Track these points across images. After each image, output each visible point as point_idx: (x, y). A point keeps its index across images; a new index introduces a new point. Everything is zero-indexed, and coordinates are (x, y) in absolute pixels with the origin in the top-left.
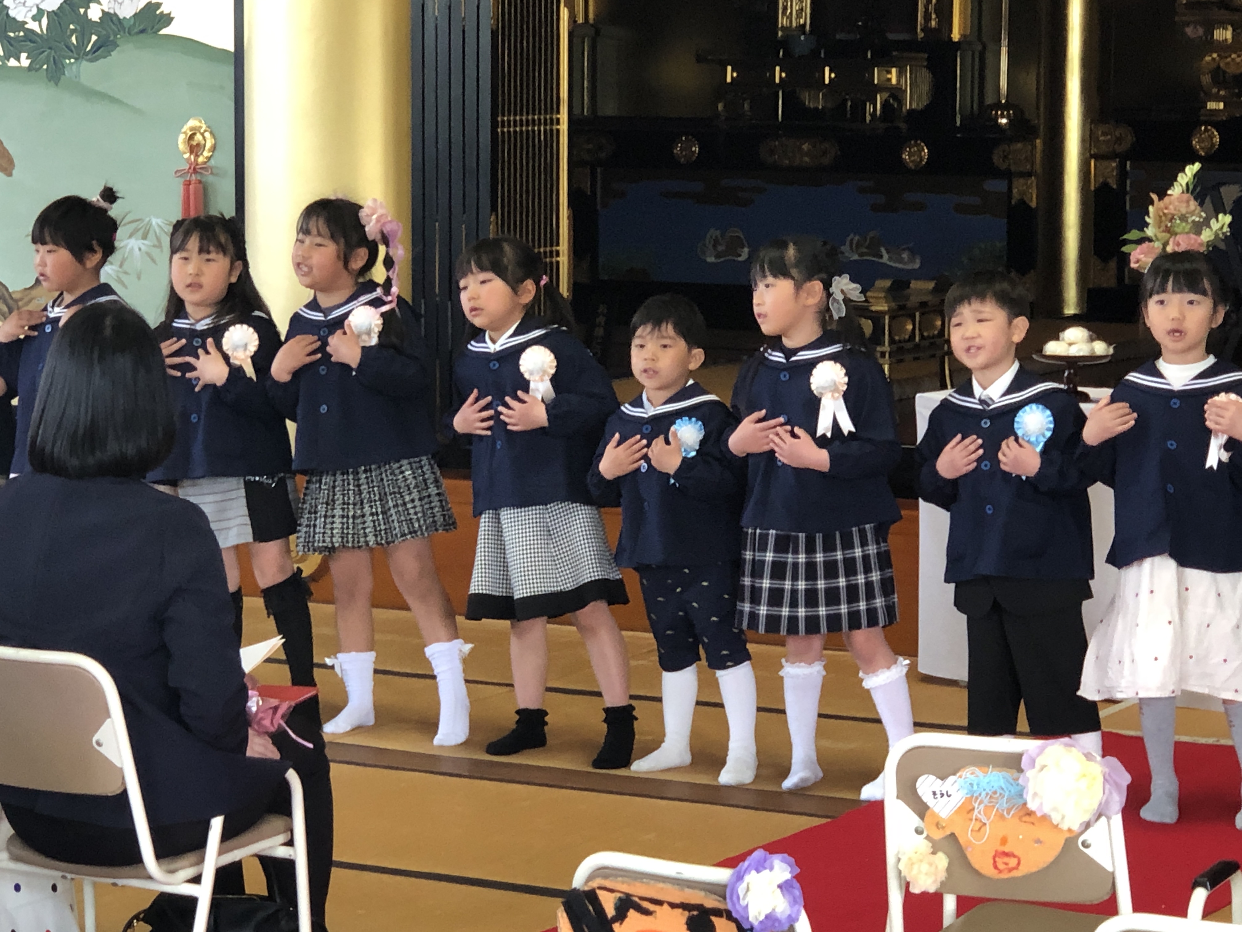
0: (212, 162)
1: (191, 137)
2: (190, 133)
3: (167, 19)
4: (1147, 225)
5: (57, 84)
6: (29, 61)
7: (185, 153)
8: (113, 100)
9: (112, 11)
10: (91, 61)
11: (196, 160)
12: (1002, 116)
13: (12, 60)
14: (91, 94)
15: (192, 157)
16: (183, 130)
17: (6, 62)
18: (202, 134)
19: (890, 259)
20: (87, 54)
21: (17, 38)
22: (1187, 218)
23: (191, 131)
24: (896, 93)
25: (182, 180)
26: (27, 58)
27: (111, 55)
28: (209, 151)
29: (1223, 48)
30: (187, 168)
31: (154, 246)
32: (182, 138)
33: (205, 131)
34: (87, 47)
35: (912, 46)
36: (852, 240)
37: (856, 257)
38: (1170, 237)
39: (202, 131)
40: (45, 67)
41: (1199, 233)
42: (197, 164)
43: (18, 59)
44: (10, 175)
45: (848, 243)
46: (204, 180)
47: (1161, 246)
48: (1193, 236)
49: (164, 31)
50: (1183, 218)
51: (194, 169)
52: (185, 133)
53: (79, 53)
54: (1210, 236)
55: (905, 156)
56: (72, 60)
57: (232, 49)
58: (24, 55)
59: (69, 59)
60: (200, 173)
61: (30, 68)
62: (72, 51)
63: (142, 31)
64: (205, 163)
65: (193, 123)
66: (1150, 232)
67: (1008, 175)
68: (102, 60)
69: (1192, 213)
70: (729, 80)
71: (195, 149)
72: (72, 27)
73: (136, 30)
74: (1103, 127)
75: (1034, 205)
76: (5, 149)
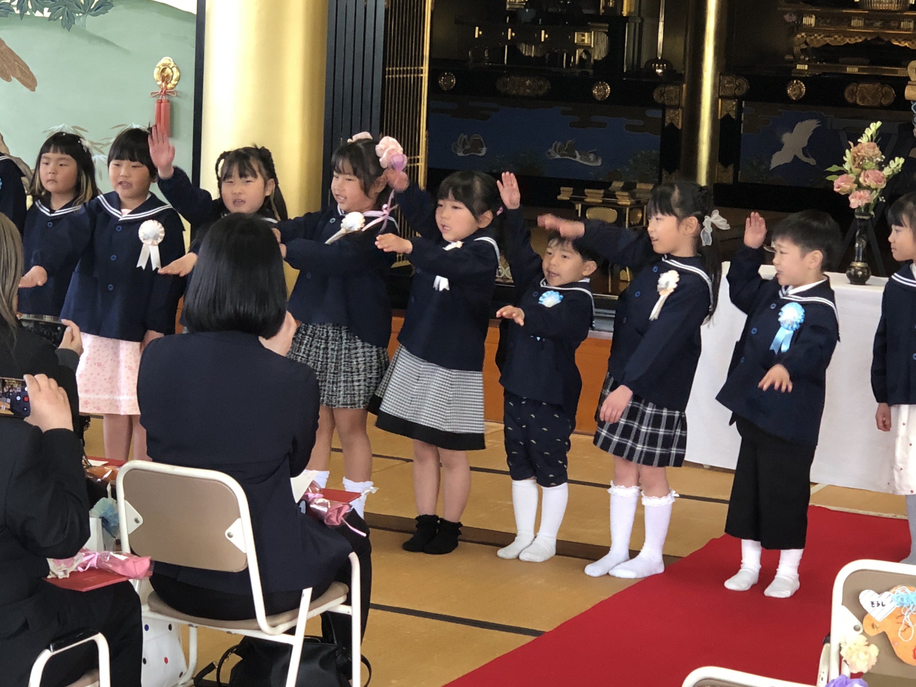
0: (177, 88)
1: (163, 70)
2: (162, 68)
4: (845, 162)
5: (69, 30)
6: (50, 13)
7: (158, 81)
8: (107, 42)
10: (93, 15)
11: (166, 87)
12: (659, 68)
13: (38, 12)
14: (93, 38)
15: (163, 84)
16: (157, 66)
17: (33, 13)
18: (171, 69)
19: (580, 159)
20: (90, 10)
22: (873, 159)
23: (163, 66)
24: (587, 50)
25: (155, 99)
26: (48, 11)
27: (108, 12)
28: (175, 80)
29: (809, 30)
30: (160, 91)
32: (156, 71)
33: (173, 67)
34: (91, 6)
35: (597, 18)
36: (556, 146)
37: (558, 157)
38: (861, 172)
39: (171, 66)
40: (61, 18)
41: (881, 169)
42: (167, 89)
43: (42, 12)
44: (34, 90)
45: (553, 148)
46: (171, 100)
47: (855, 177)
48: (878, 171)
50: (871, 159)
51: (165, 92)
52: (159, 67)
53: (86, 10)
54: (889, 172)
55: (595, 92)
56: (81, 14)
57: (194, 11)
58: (46, 9)
59: (79, 14)
60: (168, 95)
61: (50, 19)
62: (80, 8)
64: (172, 88)
65: (165, 60)
66: (846, 167)
67: (663, 107)
68: (102, 15)
69: (876, 156)
70: (476, 36)
74: (728, 78)
75: (680, 127)
76: (30, 72)
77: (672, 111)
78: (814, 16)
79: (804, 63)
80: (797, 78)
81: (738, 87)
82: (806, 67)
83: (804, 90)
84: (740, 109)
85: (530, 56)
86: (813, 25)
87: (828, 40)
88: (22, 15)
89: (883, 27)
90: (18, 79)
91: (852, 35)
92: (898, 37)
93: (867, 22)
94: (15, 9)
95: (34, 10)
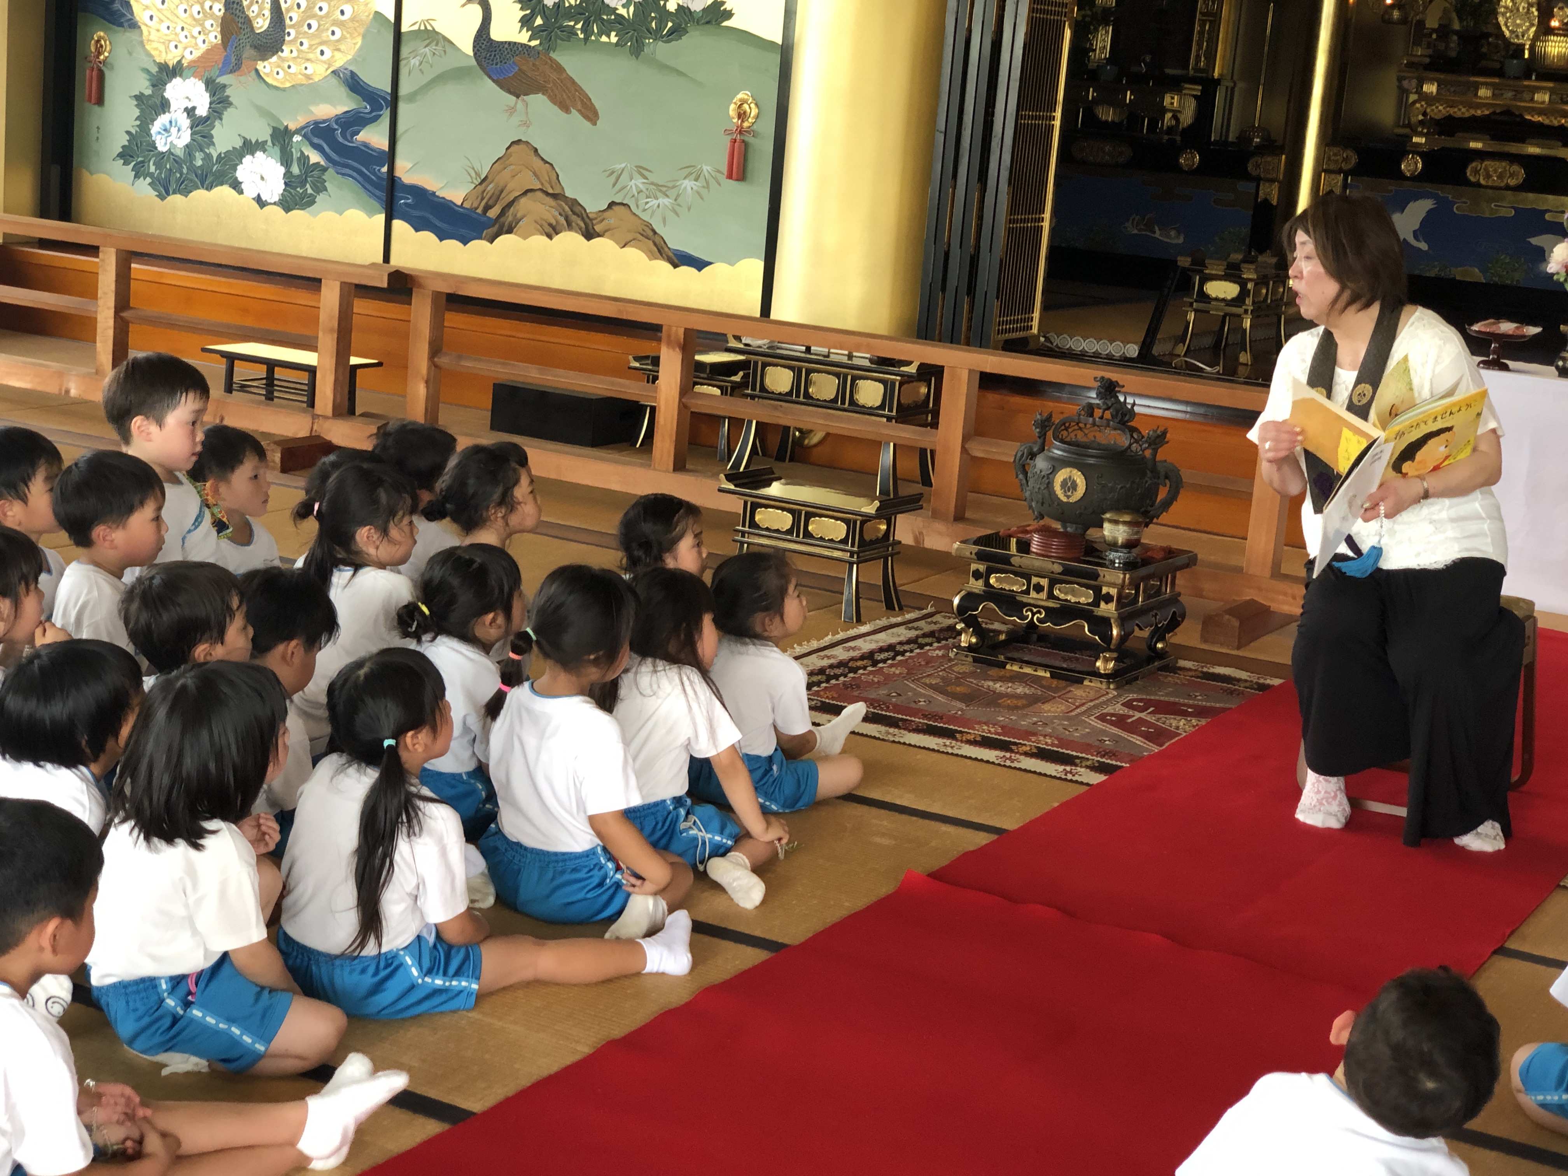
0: (755, 127)
1: (740, 106)
2: (740, 103)
3: (729, 15)
5: (637, 58)
6: (617, 38)
7: (735, 118)
8: (679, 73)
9: (685, 5)
10: (666, 41)
11: (742, 125)
12: (1256, 137)
13: (604, 37)
14: (663, 67)
15: (740, 122)
17: (599, 38)
18: (749, 105)
19: (1160, 235)
20: (662, 37)
21: (609, 21)
23: (740, 101)
24: (1177, 114)
25: (729, 138)
26: (616, 36)
27: (682, 39)
28: (753, 118)
29: (1429, 99)
30: (735, 129)
31: (704, 187)
32: (732, 106)
33: (751, 103)
34: (663, 31)
35: (1187, 79)
36: (1134, 219)
37: (1136, 232)
39: (749, 102)
40: (629, 44)
42: (743, 128)
43: (609, 36)
45: (1130, 222)
46: (746, 140)
49: (725, 24)
51: (741, 131)
52: (735, 102)
53: (657, 35)
55: (1182, 161)
56: (651, 41)
57: (781, 42)
58: (613, 34)
59: (649, 40)
60: (744, 135)
61: (617, 44)
62: (651, 34)
63: (708, 23)
64: (749, 127)
65: (743, 95)
67: (1258, 180)
68: (674, 42)
71: (742, 115)
72: (653, 15)
73: (703, 21)
74: (1335, 150)
75: (1275, 202)
76: (592, 104)
77: (1267, 184)
78: (1436, 84)
79: (1421, 134)
80: (1414, 153)
81: (1346, 160)
82: (1423, 140)
83: (1420, 166)
84: (1345, 186)
85: (1107, 121)
86: (1435, 93)
87: (1452, 111)
88: (586, 39)
89: (1515, 98)
90: (579, 111)
91: (1479, 106)
92: (1532, 110)
93: (1496, 92)
94: (579, 32)
95: (600, 34)
